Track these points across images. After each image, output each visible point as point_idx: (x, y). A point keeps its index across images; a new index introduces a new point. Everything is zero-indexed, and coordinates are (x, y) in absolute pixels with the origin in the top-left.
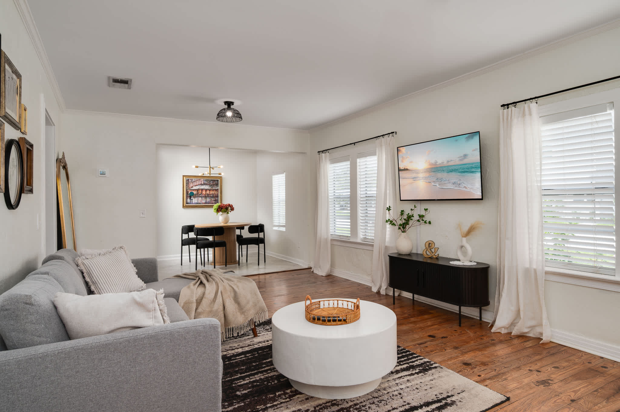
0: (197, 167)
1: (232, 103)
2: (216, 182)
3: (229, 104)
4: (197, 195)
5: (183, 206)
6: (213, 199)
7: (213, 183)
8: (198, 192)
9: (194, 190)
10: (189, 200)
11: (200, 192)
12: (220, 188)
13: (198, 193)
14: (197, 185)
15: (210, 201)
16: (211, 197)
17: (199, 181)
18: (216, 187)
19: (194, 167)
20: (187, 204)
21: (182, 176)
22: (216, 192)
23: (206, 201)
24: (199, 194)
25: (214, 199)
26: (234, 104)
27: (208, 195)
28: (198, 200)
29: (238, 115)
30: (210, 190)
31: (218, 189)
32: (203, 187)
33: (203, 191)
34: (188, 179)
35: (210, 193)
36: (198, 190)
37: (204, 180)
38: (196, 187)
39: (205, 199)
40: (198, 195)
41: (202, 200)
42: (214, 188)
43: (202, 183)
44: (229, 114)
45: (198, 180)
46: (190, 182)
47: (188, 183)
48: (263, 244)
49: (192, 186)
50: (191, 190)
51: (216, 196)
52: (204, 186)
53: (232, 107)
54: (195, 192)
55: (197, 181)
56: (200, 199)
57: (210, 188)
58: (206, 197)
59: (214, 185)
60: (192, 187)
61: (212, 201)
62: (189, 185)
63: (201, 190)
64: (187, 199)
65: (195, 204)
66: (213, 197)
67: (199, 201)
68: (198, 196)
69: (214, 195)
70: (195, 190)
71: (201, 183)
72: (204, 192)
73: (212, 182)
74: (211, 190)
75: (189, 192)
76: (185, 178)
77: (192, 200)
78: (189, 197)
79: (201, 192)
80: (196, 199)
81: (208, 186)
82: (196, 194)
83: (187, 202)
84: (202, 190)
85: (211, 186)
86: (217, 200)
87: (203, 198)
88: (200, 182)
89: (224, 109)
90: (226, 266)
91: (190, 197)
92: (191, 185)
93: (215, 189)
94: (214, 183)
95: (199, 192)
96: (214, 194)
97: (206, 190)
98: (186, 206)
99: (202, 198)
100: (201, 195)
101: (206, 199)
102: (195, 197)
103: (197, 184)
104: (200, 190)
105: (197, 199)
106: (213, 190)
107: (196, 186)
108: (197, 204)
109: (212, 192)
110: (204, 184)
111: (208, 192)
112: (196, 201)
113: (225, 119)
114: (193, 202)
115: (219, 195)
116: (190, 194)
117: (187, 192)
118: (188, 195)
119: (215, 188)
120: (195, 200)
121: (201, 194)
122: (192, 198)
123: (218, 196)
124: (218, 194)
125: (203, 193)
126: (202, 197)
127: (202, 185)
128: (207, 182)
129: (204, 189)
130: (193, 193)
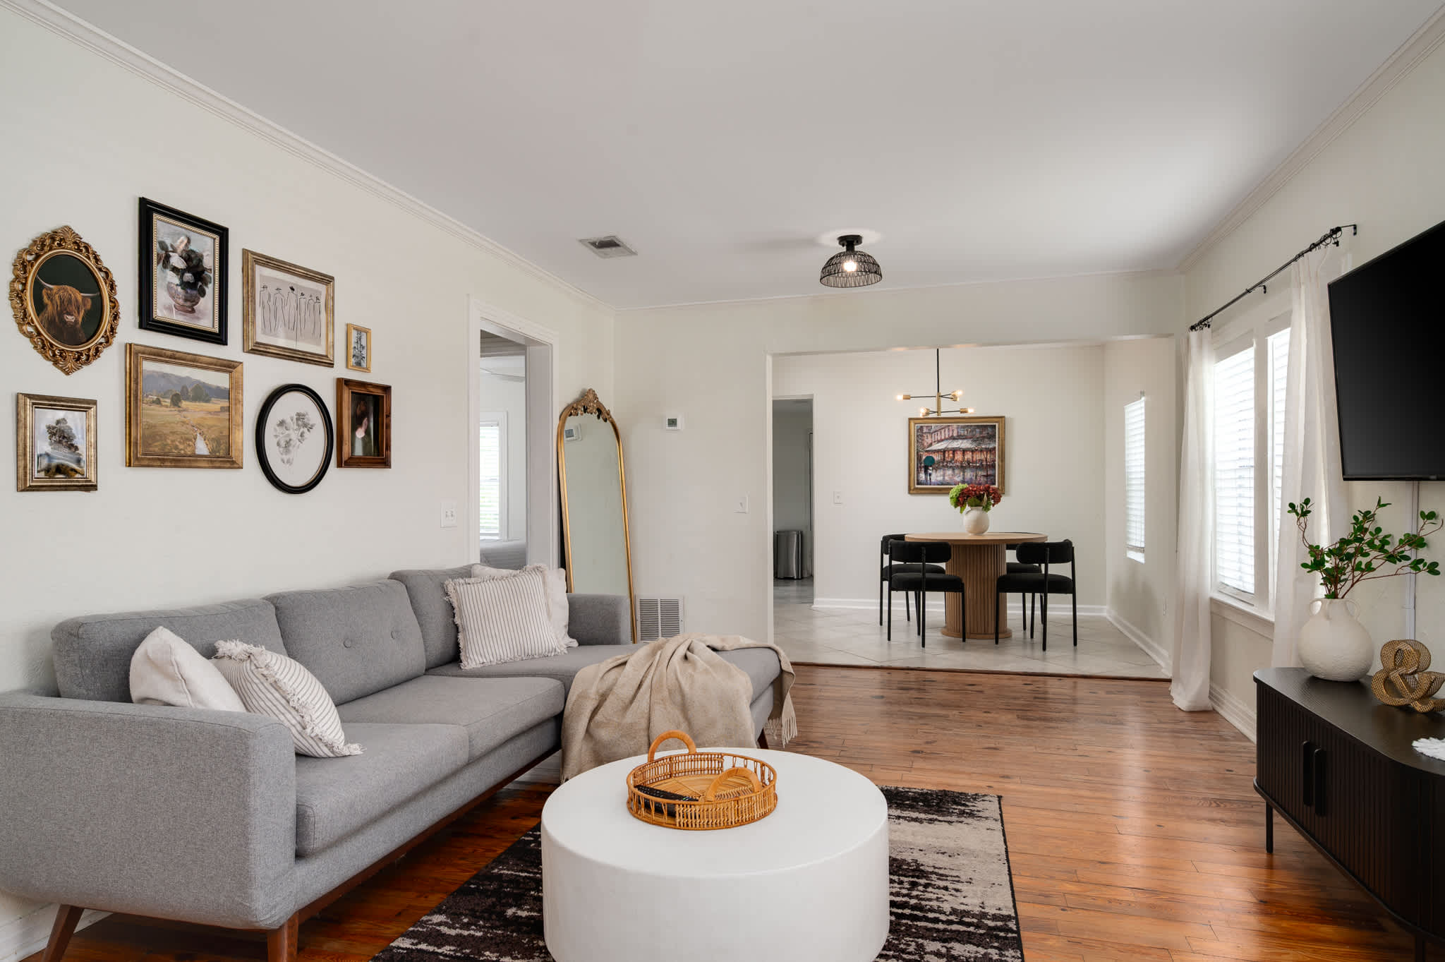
0: (907, 398)
1: (856, 239)
2: (990, 430)
3: (850, 242)
4: (941, 464)
5: (910, 489)
6: (980, 473)
7: (981, 433)
8: (944, 456)
9: (935, 451)
10: (922, 476)
11: (949, 456)
12: (999, 445)
13: (944, 459)
14: (942, 440)
15: (974, 478)
16: (977, 468)
17: (947, 430)
18: (989, 444)
19: (900, 397)
20: (918, 484)
21: (907, 420)
22: (988, 456)
23: (964, 478)
24: (947, 462)
25: (985, 474)
26: (863, 241)
27: (969, 462)
28: (944, 476)
29: (871, 268)
30: (973, 451)
31: (994, 448)
32: (956, 444)
33: (956, 455)
34: (922, 427)
35: (974, 459)
36: (944, 451)
37: (958, 428)
38: (940, 444)
39: (962, 474)
40: (945, 464)
41: (954, 475)
42: (983, 446)
43: (955, 435)
44: (850, 266)
45: (942, 428)
46: (925, 433)
47: (922, 436)
48: (1071, 596)
49: (930, 442)
50: (927, 451)
51: (989, 465)
52: (960, 441)
53: (857, 248)
54: (937, 457)
55: (943, 431)
56: (949, 472)
57: (972, 447)
58: (963, 468)
59: (984, 437)
60: (931, 445)
61: (978, 477)
62: (923, 440)
63: (951, 452)
64: (918, 473)
65: (938, 485)
66: (981, 467)
67: (946, 478)
68: (943, 466)
69: (984, 463)
70: (938, 451)
71: (951, 435)
72: (959, 456)
73: (978, 430)
74: (976, 450)
75: (924, 458)
76: (912, 424)
77: (930, 475)
78: (923, 469)
79: (951, 455)
80: (940, 472)
81: (970, 441)
82: (939, 462)
83: (918, 480)
84: (954, 451)
85: (975, 440)
86: (990, 475)
87: (956, 471)
88: (949, 432)
89: (839, 255)
90: (964, 640)
91: (926, 469)
92: (928, 440)
93: (986, 448)
94: (985, 434)
95: (947, 455)
96: (982, 461)
97: (964, 451)
98: (917, 488)
99: (953, 470)
100: (951, 465)
101: (964, 472)
102: (936, 469)
103: (943, 438)
104: (948, 451)
105: (942, 473)
106: (981, 451)
107: (939, 441)
108: (942, 484)
109: (978, 456)
110: (960, 437)
111: (968, 456)
112: (940, 478)
113: (840, 281)
114: (933, 480)
115: (997, 463)
116: (925, 459)
117: (919, 458)
118: (921, 464)
119: (988, 447)
120: (936, 476)
121: (950, 462)
122: (930, 472)
123: (994, 466)
124: (995, 461)
125: (956, 458)
126: (953, 468)
127: (953, 438)
128: (966, 432)
129: (959, 449)
130: (933, 459)
